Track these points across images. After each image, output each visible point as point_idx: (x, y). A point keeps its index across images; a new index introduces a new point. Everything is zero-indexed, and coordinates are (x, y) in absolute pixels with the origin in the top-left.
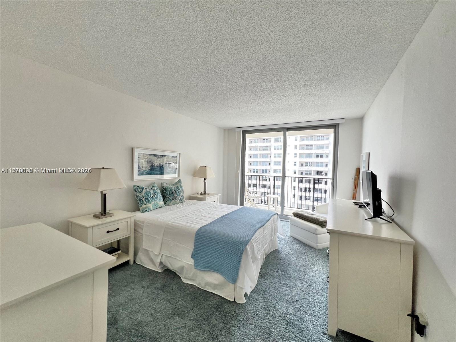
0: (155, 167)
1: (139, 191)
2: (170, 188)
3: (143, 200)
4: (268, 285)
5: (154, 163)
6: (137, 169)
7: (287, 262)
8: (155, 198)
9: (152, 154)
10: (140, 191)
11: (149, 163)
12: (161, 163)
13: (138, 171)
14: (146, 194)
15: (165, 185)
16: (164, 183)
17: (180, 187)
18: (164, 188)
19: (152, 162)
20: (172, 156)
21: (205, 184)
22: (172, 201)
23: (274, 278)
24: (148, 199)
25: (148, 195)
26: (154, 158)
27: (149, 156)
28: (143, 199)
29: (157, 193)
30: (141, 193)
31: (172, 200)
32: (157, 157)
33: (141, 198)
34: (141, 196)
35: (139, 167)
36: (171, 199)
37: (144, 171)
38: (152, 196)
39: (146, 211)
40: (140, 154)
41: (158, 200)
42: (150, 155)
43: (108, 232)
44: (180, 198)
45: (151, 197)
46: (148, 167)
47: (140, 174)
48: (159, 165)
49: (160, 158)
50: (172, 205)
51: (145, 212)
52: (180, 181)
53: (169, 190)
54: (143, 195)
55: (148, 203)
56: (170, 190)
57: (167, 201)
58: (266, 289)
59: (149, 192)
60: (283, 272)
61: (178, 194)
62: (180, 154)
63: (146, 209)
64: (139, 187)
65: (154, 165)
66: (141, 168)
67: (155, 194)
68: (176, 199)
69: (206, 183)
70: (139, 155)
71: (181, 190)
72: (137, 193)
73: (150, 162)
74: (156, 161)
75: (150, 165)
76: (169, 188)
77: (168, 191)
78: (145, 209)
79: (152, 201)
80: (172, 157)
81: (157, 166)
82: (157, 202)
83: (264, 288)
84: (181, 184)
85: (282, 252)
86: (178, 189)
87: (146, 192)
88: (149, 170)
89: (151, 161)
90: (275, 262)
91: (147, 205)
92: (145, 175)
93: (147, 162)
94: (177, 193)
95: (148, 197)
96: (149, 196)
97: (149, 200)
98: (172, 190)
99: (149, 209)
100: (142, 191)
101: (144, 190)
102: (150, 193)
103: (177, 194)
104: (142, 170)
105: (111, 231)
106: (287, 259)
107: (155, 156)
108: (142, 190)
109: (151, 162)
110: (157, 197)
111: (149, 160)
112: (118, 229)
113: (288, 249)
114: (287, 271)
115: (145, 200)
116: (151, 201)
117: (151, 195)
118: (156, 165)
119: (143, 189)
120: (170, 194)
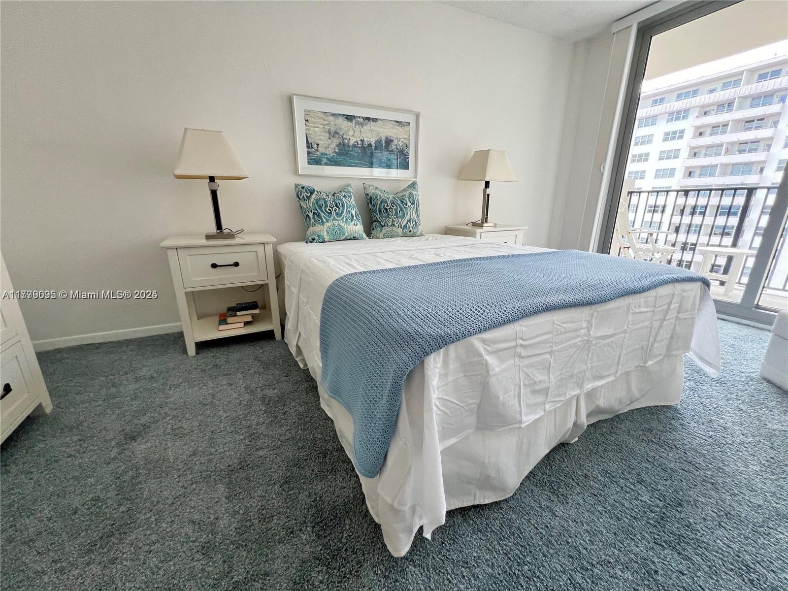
0: (349, 146)
1: (303, 197)
2: (380, 199)
3: (309, 218)
4: (556, 523)
5: (348, 137)
6: (306, 150)
7: (697, 469)
8: (337, 214)
9: (339, 115)
10: (305, 196)
11: (334, 136)
12: (365, 139)
13: (309, 153)
14: (317, 203)
15: (371, 191)
16: (369, 186)
17: (407, 199)
18: (369, 196)
19: (341, 133)
20: (397, 122)
21: (487, 198)
22: (385, 229)
23: (600, 508)
24: (319, 216)
25: (320, 207)
26: (344, 124)
27: (332, 118)
28: (311, 215)
29: (343, 205)
30: (307, 202)
31: (385, 226)
32: (354, 121)
33: (307, 213)
34: (307, 208)
35: (309, 146)
36: (383, 224)
37: (322, 154)
38: (329, 210)
39: (313, 239)
40: (309, 111)
41: (342, 219)
42: (334, 115)
43: (214, 266)
44: (405, 224)
45: (326, 211)
46: (333, 146)
47: (315, 160)
48: (360, 142)
49: (362, 124)
50: (386, 236)
51: (311, 242)
52: (413, 185)
53: (379, 203)
54: (311, 205)
55: (319, 223)
56: (381, 203)
57: (373, 229)
58: (537, 540)
59: (324, 199)
60: (661, 504)
61: (400, 214)
62: (418, 116)
63: (313, 237)
64: (305, 189)
65: (346, 141)
66: (315, 146)
67: (337, 206)
68: (393, 225)
69: (488, 195)
70: (305, 115)
71: (409, 204)
72: (301, 202)
73: (336, 133)
74: (351, 133)
75: (337, 141)
76: (379, 197)
77: (377, 206)
78: (312, 235)
79: (327, 221)
80: (395, 123)
81: (354, 146)
82: (339, 224)
83: (529, 532)
84: (414, 193)
85: (693, 424)
86: (402, 202)
87: (317, 199)
88: (336, 153)
89: (338, 131)
90: (641, 449)
91: (315, 227)
92: (326, 164)
93: (330, 134)
94: (396, 210)
95: (320, 212)
96: (323, 209)
97: (321, 218)
98: (386, 202)
99: (319, 236)
100: (308, 198)
101: (313, 196)
102: (326, 203)
103: (396, 214)
104: (318, 153)
105: (219, 265)
106: (704, 455)
107: (349, 118)
108: (309, 195)
109: (338, 133)
110: (342, 213)
111: (333, 129)
112: (236, 264)
113: (728, 419)
114: (680, 505)
115: (314, 217)
116: (325, 220)
117: (326, 206)
118: (351, 143)
119: (312, 193)
120: (380, 211)
